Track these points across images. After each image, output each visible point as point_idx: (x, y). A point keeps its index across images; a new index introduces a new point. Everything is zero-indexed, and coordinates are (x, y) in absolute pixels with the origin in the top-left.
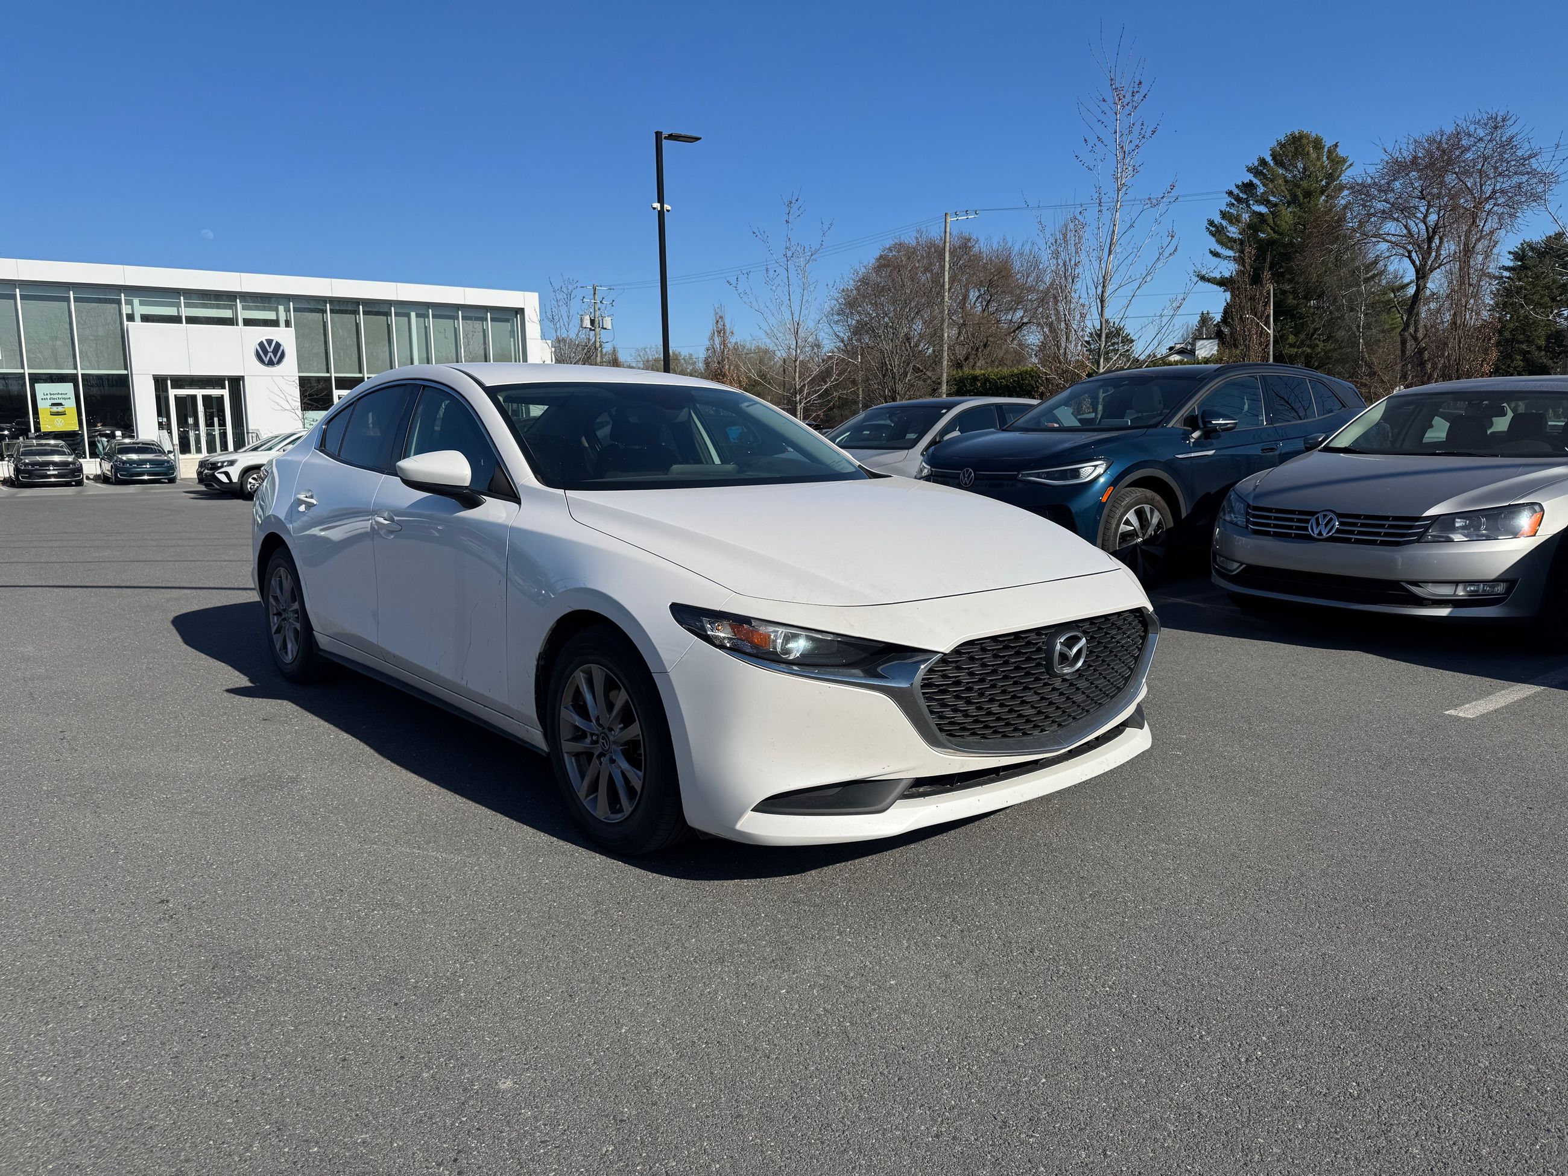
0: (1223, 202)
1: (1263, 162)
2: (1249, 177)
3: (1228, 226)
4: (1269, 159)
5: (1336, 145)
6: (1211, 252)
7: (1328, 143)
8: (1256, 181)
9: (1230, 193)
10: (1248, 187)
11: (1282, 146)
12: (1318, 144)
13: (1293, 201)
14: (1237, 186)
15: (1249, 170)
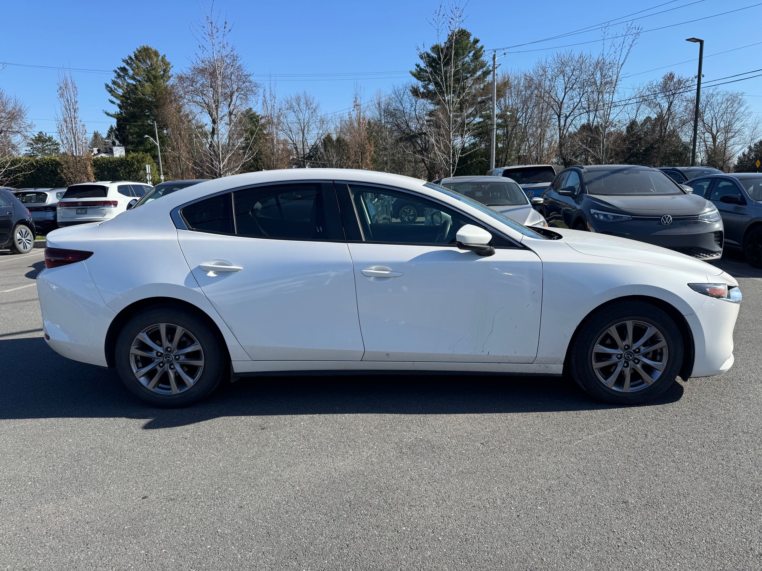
0: (113, 76)
1: (130, 58)
2: (124, 65)
3: (118, 89)
4: (133, 57)
5: (165, 56)
6: (110, 101)
7: (161, 54)
8: (127, 67)
9: (116, 71)
10: (123, 69)
11: (139, 52)
12: (156, 54)
13: (149, 80)
14: (119, 69)
15: (124, 61)
